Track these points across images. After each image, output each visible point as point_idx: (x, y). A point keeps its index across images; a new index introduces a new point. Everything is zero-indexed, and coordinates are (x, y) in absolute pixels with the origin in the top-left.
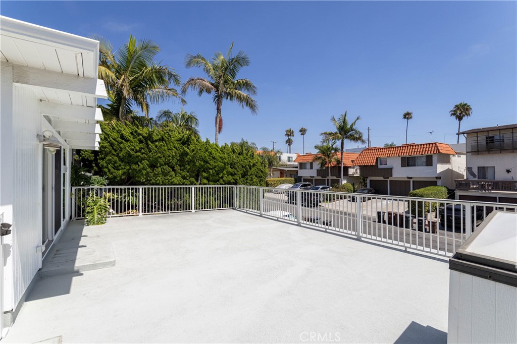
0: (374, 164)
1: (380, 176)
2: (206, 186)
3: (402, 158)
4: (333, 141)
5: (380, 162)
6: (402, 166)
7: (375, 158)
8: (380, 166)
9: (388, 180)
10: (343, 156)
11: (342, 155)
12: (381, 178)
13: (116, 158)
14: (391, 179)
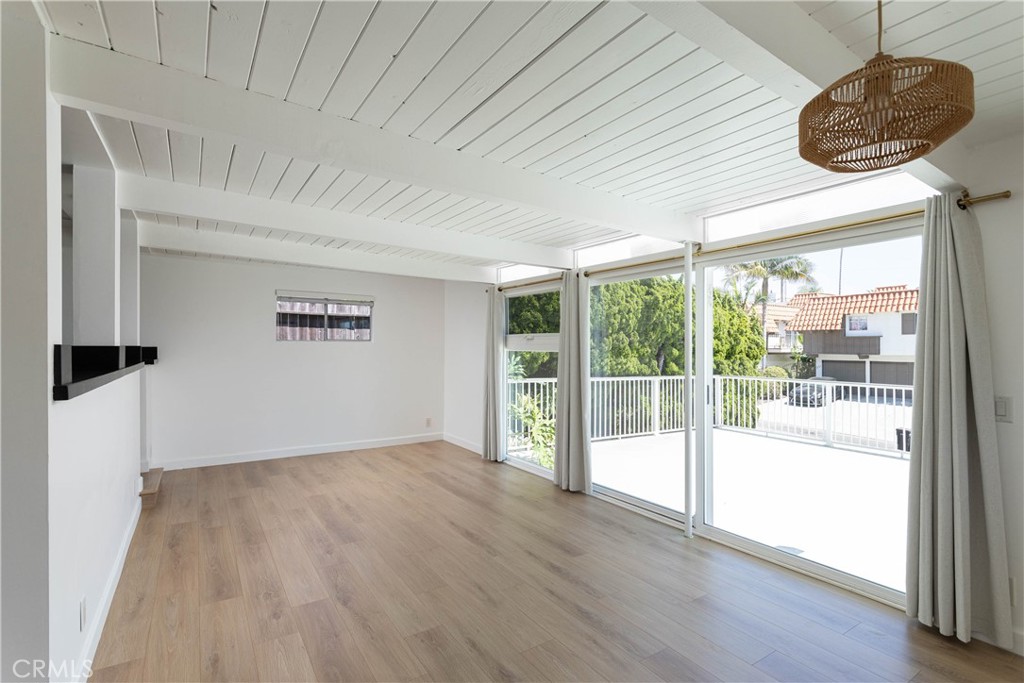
0: (839, 328)
1: (851, 354)
2: (675, 378)
3: (903, 315)
4: (749, 280)
5: (851, 324)
6: (903, 333)
7: (841, 316)
8: (849, 333)
9: (868, 361)
10: (767, 312)
11: (764, 308)
12: (855, 358)
13: (538, 314)
14: (873, 358)
